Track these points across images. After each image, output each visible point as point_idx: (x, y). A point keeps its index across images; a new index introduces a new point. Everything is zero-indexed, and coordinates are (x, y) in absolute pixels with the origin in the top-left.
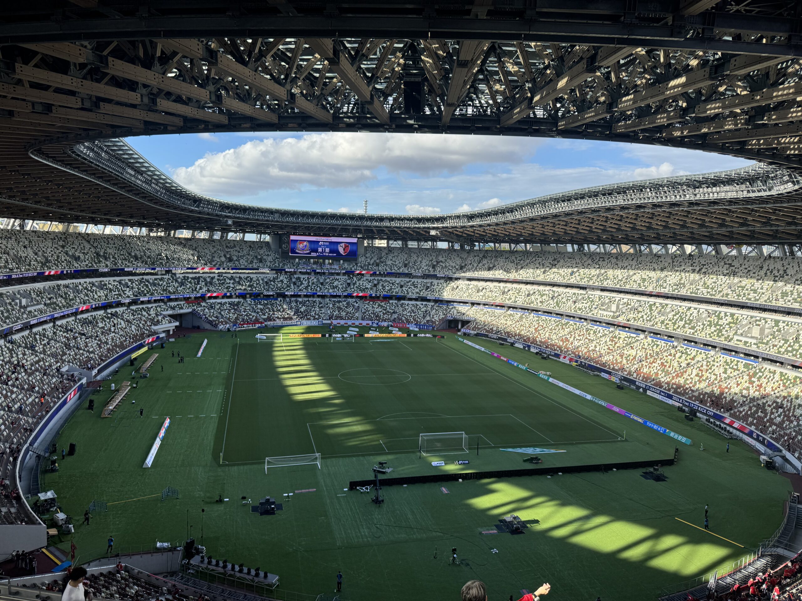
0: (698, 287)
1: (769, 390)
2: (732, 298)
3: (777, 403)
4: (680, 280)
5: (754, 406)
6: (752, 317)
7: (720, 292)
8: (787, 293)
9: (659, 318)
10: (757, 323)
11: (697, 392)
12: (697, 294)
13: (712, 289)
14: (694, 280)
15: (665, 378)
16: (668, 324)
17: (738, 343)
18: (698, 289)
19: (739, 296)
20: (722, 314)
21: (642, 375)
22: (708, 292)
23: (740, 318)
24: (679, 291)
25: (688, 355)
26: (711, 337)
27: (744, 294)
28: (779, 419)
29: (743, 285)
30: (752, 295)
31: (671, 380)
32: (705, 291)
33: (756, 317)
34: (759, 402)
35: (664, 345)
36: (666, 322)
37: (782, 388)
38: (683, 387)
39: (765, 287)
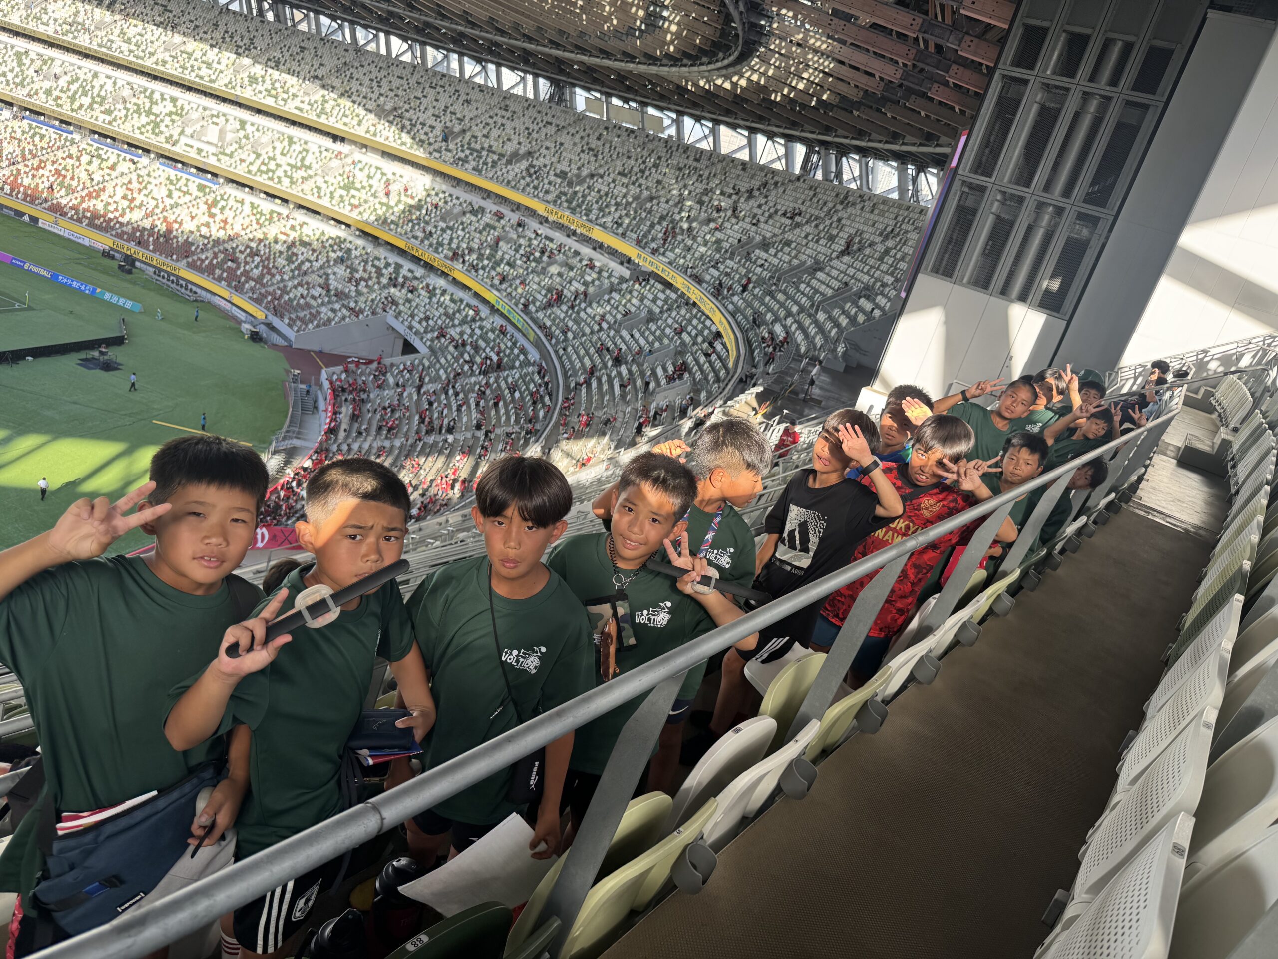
0: (111, 37)
1: (237, 229)
2: (172, 70)
3: (251, 248)
4: (75, 15)
5: (220, 251)
6: (205, 109)
7: (152, 54)
8: (256, 79)
9: (42, 84)
10: (215, 120)
11: (130, 227)
12: (109, 49)
13: (137, 45)
14: (102, 22)
15: (68, 199)
16: (58, 98)
17: (188, 149)
18: (112, 42)
19: (184, 68)
20: (157, 96)
21: (22, 189)
22: (131, 51)
23: (186, 107)
24: (75, 38)
25: (103, 160)
26: (142, 133)
27: (192, 67)
28: (256, 272)
29: (190, 51)
30: (204, 72)
31: (80, 204)
32: (125, 47)
33: (211, 110)
34: (226, 245)
35: (54, 136)
36: (56, 93)
37: (255, 226)
38: (104, 216)
39: (224, 62)
